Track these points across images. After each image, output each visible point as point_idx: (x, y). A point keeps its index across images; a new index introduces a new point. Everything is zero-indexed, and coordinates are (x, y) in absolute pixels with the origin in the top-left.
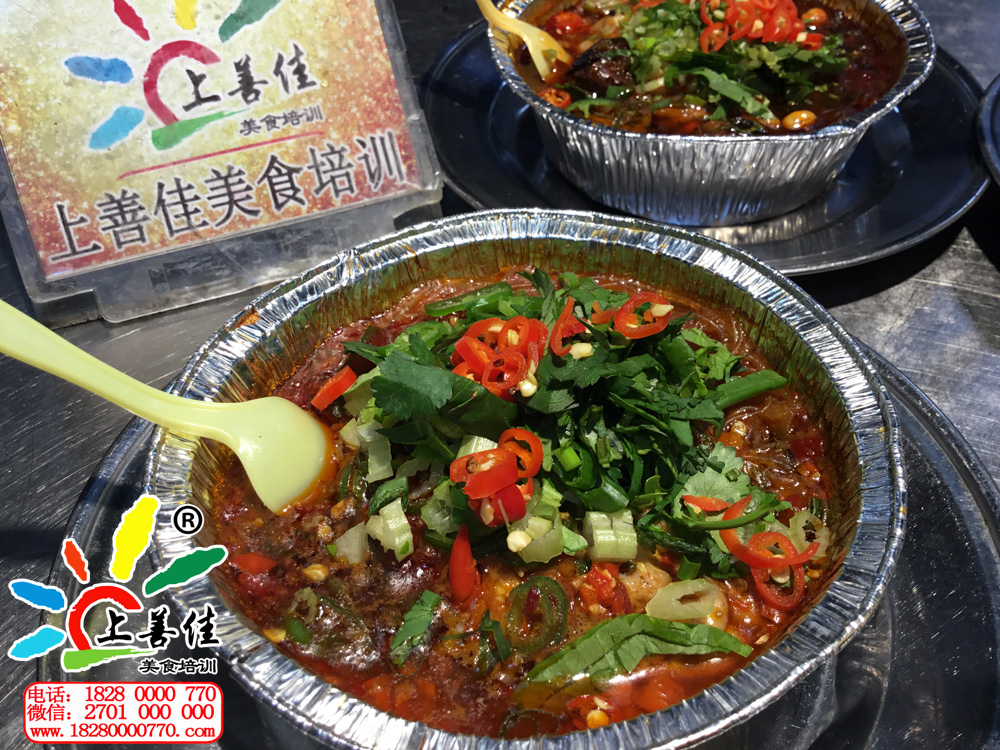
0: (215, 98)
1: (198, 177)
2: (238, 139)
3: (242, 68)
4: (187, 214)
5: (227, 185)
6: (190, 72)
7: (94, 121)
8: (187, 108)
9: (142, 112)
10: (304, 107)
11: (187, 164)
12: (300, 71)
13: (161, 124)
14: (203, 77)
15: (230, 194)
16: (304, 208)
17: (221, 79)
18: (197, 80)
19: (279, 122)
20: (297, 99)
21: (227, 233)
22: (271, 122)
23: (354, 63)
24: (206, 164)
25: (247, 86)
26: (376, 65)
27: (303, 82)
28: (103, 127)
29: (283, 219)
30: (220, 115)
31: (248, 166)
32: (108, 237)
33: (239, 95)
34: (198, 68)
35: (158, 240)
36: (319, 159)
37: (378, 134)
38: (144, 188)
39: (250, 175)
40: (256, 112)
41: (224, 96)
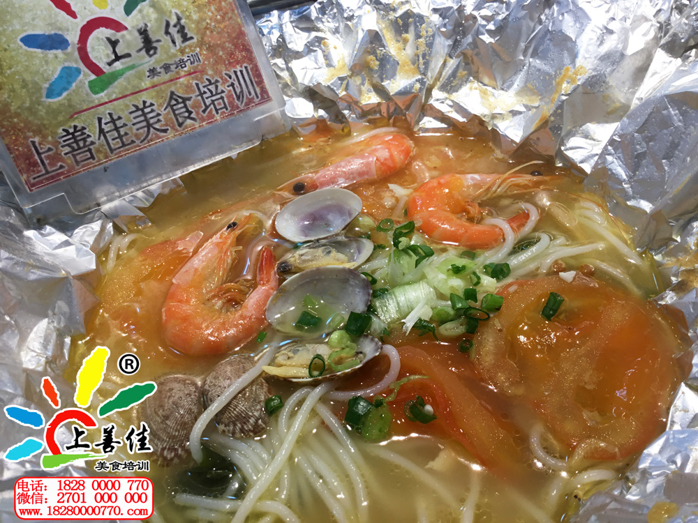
0: (128, 55)
1: (122, 109)
3: (143, 32)
4: (120, 137)
5: (144, 114)
6: (108, 39)
8: (110, 64)
9: (78, 71)
10: (188, 52)
11: (115, 103)
12: (182, 31)
13: (93, 77)
14: (117, 41)
15: (146, 120)
16: (197, 124)
17: (130, 41)
18: (114, 44)
23: (216, 21)
25: (148, 45)
27: (185, 38)
30: (132, 67)
31: (156, 100)
32: (70, 160)
33: (143, 52)
34: (113, 34)
35: (103, 157)
36: (203, 90)
37: (238, 68)
38: (88, 123)
39: (158, 106)
40: (157, 62)
41: (133, 53)
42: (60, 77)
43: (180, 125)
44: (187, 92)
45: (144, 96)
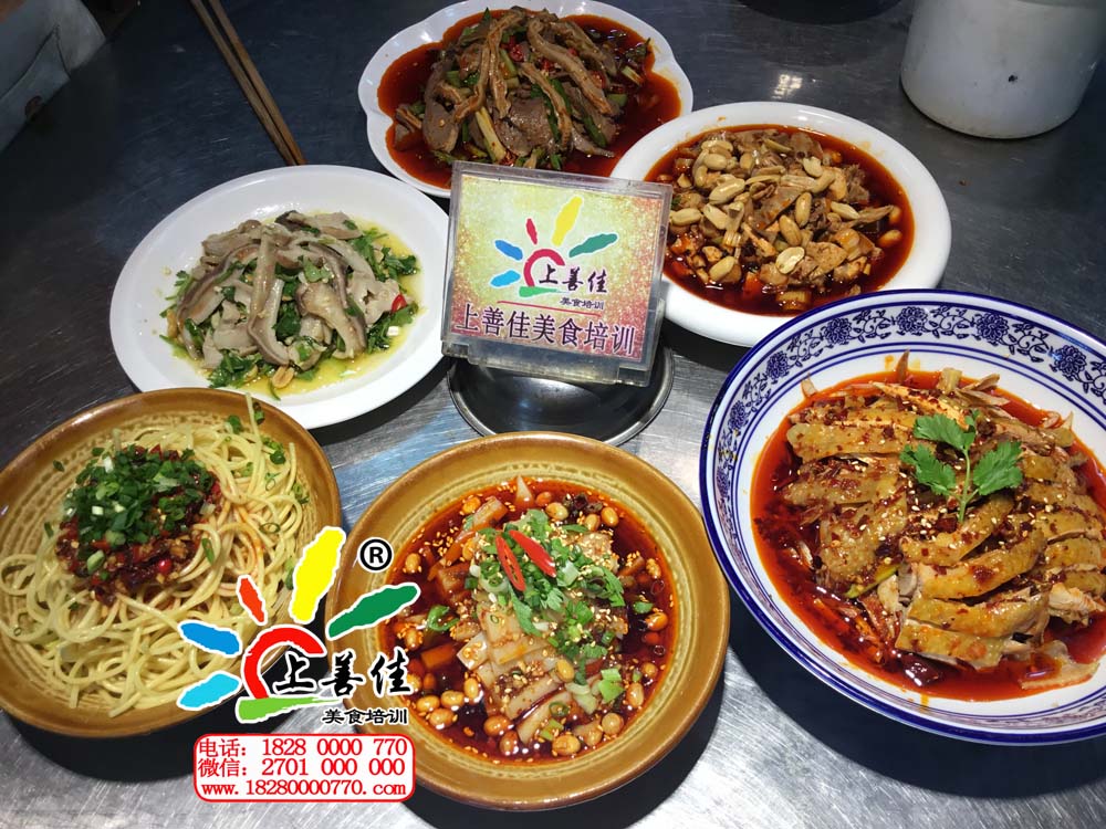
0: (556, 282)
1: (533, 315)
2: (558, 305)
3: (574, 273)
4: (521, 330)
5: (545, 324)
6: (549, 266)
7: (496, 273)
8: (541, 282)
9: (519, 277)
10: (597, 299)
11: (530, 308)
12: (601, 284)
13: (525, 285)
14: (554, 270)
15: (544, 328)
16: (576, 348)
17: (562, 274)
18: (551, 270)
19: (581, 304)
20: (594, 297)
21: (535, 346)
22: (577, 302)
23: (630, 289)
24: (538, 309)
25: (573, 283)
26: (640, 294)
27: (601, 289)
28: (498, 277)
29: (564, 348)
30: (555, 291)
31: (559, 319)
32: (483, 327)
33: (567, 285)
34: (553, 265)
35: (503, 335)
36: (593, 328)
37: (627, 327)
38: (507, 311)
39: (558, 324)
40: (572, 295)
41: (560, 283)
42: (505, 275)
43: (564, 342)
44: (581, 325)
45: (552, 313)
